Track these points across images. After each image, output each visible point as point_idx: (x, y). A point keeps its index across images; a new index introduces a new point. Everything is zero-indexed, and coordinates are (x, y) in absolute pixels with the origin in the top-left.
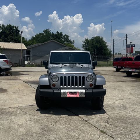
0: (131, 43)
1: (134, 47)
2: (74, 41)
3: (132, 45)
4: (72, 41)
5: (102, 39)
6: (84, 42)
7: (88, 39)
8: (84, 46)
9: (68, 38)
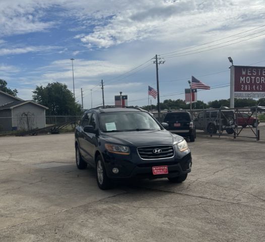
0: (121, 93)
1: (125, 100)
2: (16, 91)
3: (123, 97)
4: (12, 90)
5: (65, 87)
6: (35, 92)
7: (41, 87)
8: (35, 99)
9: (4, 84)
